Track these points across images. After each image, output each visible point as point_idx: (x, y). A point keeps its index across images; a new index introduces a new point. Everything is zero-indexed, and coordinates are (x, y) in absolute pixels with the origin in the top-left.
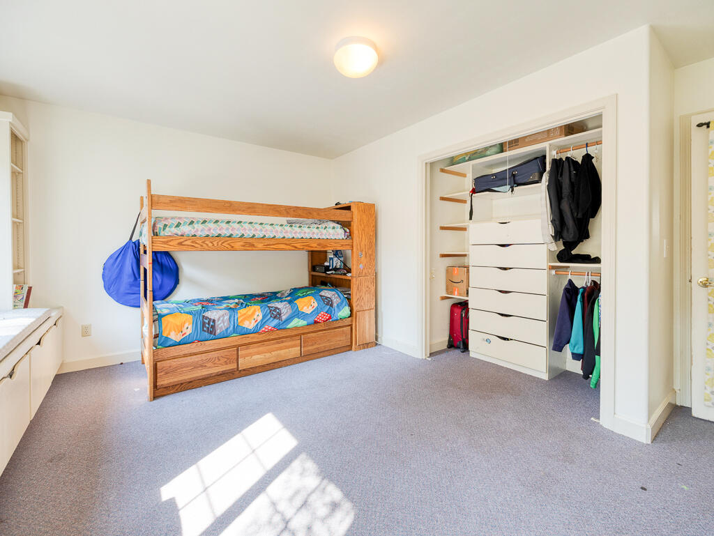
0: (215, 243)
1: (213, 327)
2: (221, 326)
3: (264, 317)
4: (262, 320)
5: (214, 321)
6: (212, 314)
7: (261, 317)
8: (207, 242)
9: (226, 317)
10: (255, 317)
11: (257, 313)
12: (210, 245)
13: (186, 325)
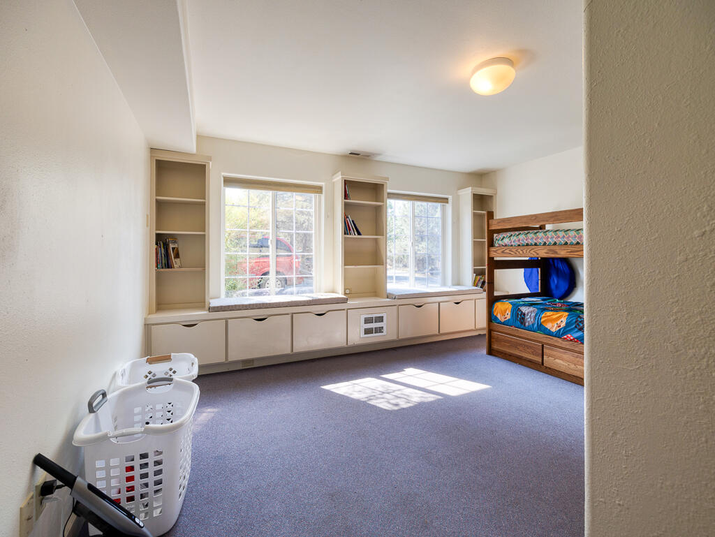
0: (525, 251)
1: (523, 319)
2: (529, 320)
3: (568, 324)
4: (565, 328)
5: (524, 314)
6: (525, 310)
7: (563, 325)
8: (519, 250)
9: (533, 314)
10: (559, 322)
11: (562, 319)
12: (521, 252)
13: (507, 312)
